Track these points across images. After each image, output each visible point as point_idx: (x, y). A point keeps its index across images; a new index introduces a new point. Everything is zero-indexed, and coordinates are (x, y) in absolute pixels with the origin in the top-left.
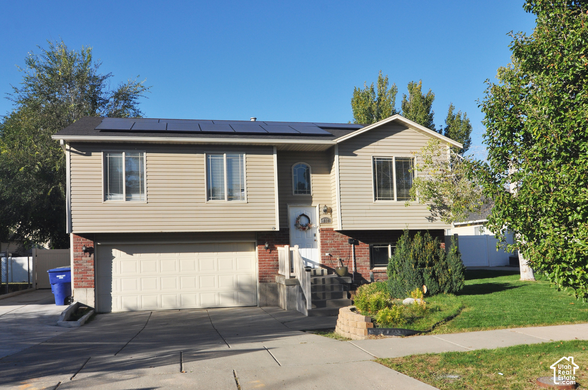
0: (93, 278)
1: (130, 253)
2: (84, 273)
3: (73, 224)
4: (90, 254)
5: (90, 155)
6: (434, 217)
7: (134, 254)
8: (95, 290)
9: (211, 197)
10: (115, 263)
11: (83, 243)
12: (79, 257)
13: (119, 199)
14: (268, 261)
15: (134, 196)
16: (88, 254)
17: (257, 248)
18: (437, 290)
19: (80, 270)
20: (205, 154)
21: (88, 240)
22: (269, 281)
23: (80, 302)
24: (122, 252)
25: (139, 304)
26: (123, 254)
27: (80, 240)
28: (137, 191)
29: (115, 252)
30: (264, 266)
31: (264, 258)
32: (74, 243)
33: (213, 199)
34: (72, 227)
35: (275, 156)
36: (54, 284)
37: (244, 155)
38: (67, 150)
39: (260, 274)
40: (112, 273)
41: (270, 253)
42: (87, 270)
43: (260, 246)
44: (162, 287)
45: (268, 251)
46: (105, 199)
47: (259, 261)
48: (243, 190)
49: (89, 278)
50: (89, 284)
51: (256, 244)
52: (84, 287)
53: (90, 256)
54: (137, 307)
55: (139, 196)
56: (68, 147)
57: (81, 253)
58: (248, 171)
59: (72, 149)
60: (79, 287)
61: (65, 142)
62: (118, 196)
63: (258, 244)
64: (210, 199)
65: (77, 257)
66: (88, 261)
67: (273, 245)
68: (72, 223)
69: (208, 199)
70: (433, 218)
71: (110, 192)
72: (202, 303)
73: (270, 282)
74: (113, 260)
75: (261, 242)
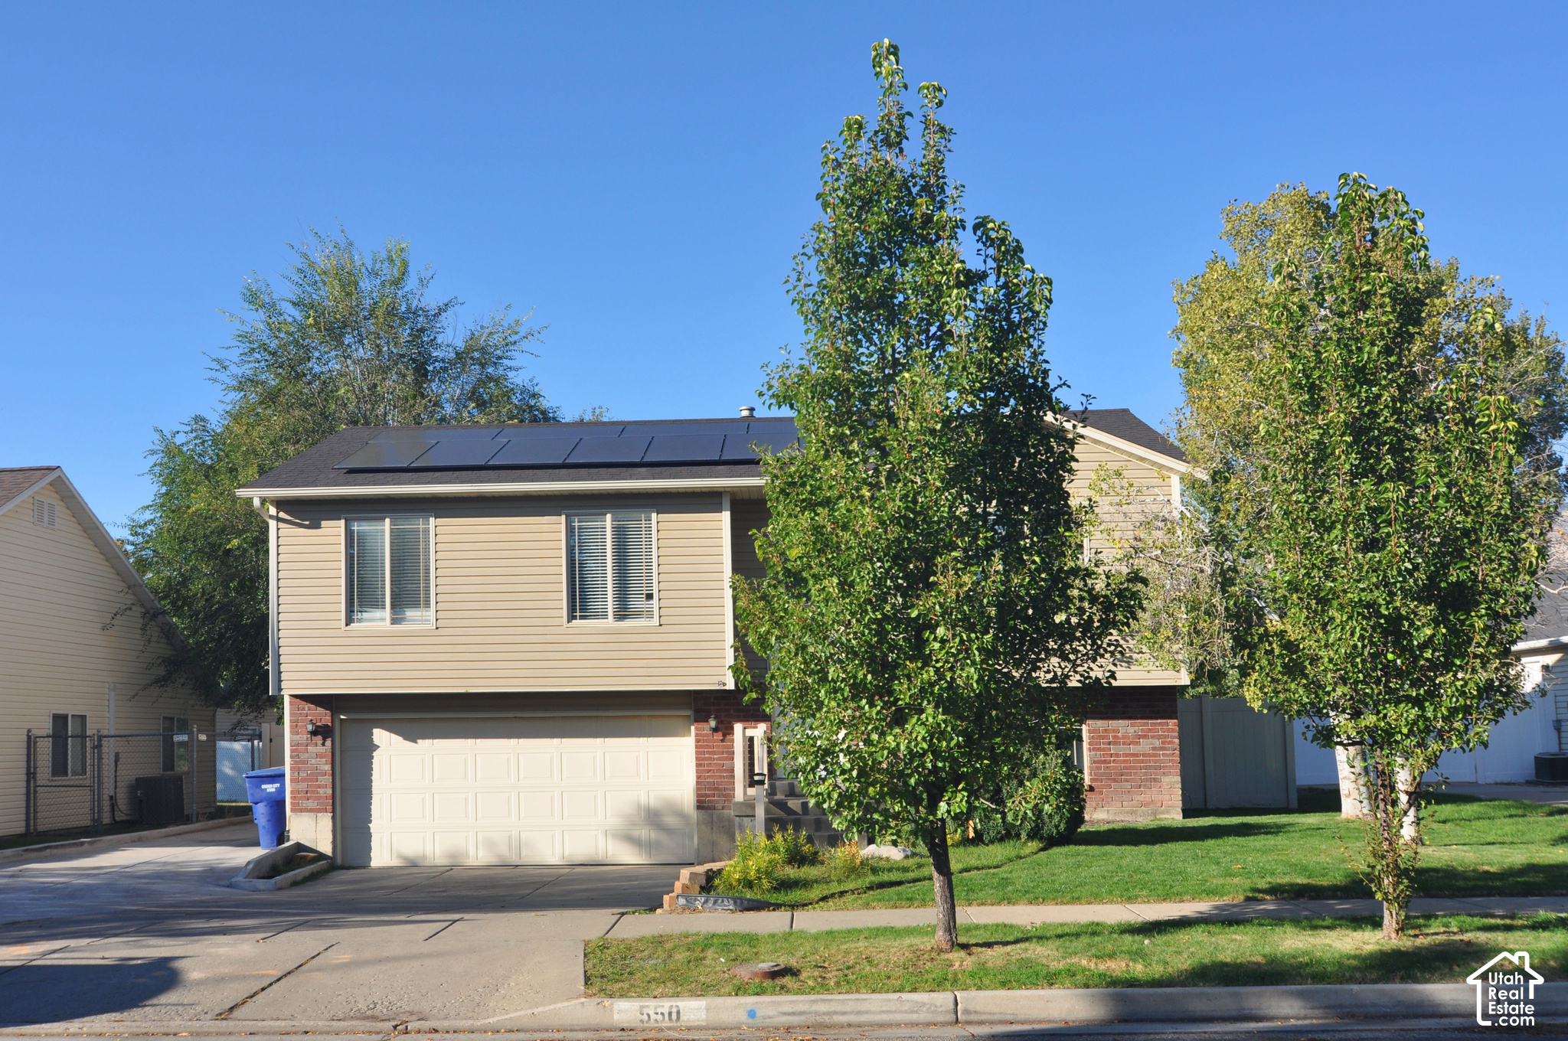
0: (330, 791)
1: (412, 738)
2: (311, 780)
3: (283, 676)
4: (324, 740)
5: (319, 527)
6: (1135, 656)
7: (419, 741)
8: (333, 818)
9: (578, 614)
10: (379, 759)
11: (311, 715)
12: (302, 745)
13: (378, 620)
14: (718, 759)
15: (410, 613)
16: (319, 739)
17: (693, 728)
18: (999, 833)
19: (303, 775)
20: (563, 517)
21: (320, 710)
22: (719, 806)
23: (302, 842)
24: (393, 735)
25: (429, 851)
26: (396, 739)
27: (304, 709)
28: (415, 604)
29: (379, 735)
30: (709, 771)
31: (708, 753)
32: (291, 715)
33: (582, 617)
34: (280, 681)
35: (726, 516)
36: (256, 803)
37: (654, 515)
38: (271, 517)
39: (698, 789)
40: (371, 781)
41: (722, 741)
42: (316, 774)
43: (701, 725)
44: (479, 815)
45: (719, 736)
46: (349, 621)
47: (697, 759)
48: (650, 597)
49: (321, 791)
50: (321, 804)
51: (692, 718)
52: (311, 810)
53: (323, 744)
54: (424, 857)
55: (419, 614)
56: (273, 511)
57: (305, 737)
58: (662, 551)
59: (282, 515)
60: (301, 811)
61: (263, 501)
62: (377, 614)
63: (697, 720)
64: (574, 618)
65: (298, 745)
66: (320, 752)
67: (730, 723)
68: (280, 673)
69: (572, 617)
70: (1131, 657)
71: (360, 606)
72: (566, 853)
73: (723, 808)
74: (375, 754)
75: (700, 717)
